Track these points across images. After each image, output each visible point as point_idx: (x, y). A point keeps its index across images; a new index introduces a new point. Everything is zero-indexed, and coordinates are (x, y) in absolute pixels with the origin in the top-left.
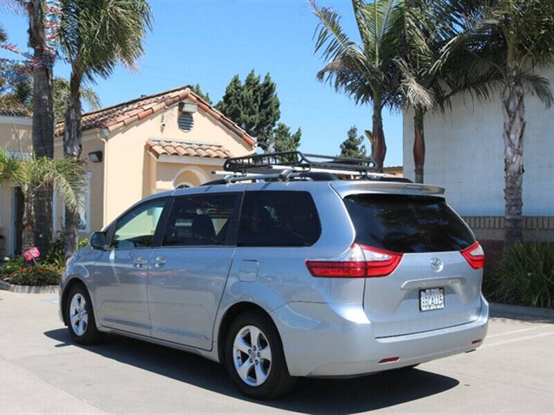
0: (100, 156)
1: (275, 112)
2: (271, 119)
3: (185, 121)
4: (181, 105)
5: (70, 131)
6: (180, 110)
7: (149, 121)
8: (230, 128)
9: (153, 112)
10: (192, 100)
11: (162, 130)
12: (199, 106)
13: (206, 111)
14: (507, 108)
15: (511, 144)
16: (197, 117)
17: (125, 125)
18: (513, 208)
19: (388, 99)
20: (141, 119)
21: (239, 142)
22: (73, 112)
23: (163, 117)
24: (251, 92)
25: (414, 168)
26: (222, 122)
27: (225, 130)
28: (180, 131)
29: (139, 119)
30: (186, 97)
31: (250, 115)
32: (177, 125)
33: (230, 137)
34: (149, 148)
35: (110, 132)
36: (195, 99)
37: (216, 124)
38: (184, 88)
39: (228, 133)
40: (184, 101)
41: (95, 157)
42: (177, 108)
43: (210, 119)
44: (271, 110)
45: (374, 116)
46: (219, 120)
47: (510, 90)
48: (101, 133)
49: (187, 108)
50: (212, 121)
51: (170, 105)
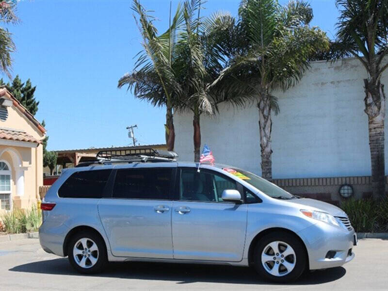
3: (3, 113)
4: (2, 100)
6: (0, 104)
8: (30, 119)
12: (13, 102)
14: (263, 113)
15: (266, 136)
16: (10, 110)
21: (35, 130)
27: (27, 120)
30: (4, 94)
33: (29, 126)
37: (21, 116)
39: (29, 123)
43: (17, 111)
45: (167, 115)
46: (24, 113)
47: (264, 103)
49: (5, 103)
50: (19, 114)
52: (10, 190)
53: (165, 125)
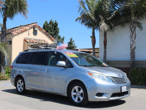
0: (11, 42)
1: (58, 31)
2: (57, 33)
3: (35, 33)
4: (34, 28)
5: (3, 34)
7: (25, 32)
9: (26, 30)
10: (37, 27)
11: (29, 35)
12: (39, 28)
13: (41, 30)
14: (131, 30)
15: (132, 40)
16: (38, 31)
17: (18, 33)
18: (133, 58)
19: (96, 27)
20: (23, 32)
21: (50, 39)
22: (4, 29)
23: (29, 32)
24: (51, 25)
25: (104, 47)
26: (45, 34)
28: (33, 36)
29: (22, 32)
30: (35, 26)
31: (51, 32)
32: (33, 34)
34: (25, 40)
35: (14, 35)
38: (35, 23)
39: (47, 37)
40: (35, 27)
41: (9, 43)
42: (33, 29)
43: (42, 32)
44: (57, 31)
45: (93, 32)
47: (132, 25)
48: (11, 35)
49: (36, 29)
50: (42, 33)
51: (31, 28)
53: (91, 36)
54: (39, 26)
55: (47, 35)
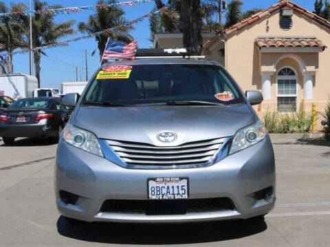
0: (222, 51)
3: (286, 23)
4: (281, 12)
6: (281, 15)
7: (257, 25)
8: (323, 24)
9: (259, 19)
10: (289, 7)
11: (267, 30)
12: (294, 10)
16: (295, 18)
17: (238, 29)
20: (250, 25)
23: (268, 22)
26: (315, 20)
27: (318, 26)
28: (281, 30)
29: (248, 24)
30: (285, 5)
32: (279, 26)
34: (256, 44)
36: (292, 6)
37: (311, 22)
39: (322, 28)
40: (285, 8)
42: (279, 14)
43: (305, 19)
46: (313, 19)
48: (222, 36)
49: (286, 13)
50: (308, 21)
51: (272, 13)
52: (295, 93)
54: (295, 6)
55: (319, 22)
